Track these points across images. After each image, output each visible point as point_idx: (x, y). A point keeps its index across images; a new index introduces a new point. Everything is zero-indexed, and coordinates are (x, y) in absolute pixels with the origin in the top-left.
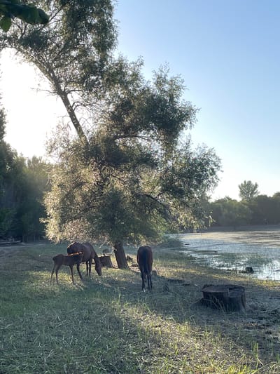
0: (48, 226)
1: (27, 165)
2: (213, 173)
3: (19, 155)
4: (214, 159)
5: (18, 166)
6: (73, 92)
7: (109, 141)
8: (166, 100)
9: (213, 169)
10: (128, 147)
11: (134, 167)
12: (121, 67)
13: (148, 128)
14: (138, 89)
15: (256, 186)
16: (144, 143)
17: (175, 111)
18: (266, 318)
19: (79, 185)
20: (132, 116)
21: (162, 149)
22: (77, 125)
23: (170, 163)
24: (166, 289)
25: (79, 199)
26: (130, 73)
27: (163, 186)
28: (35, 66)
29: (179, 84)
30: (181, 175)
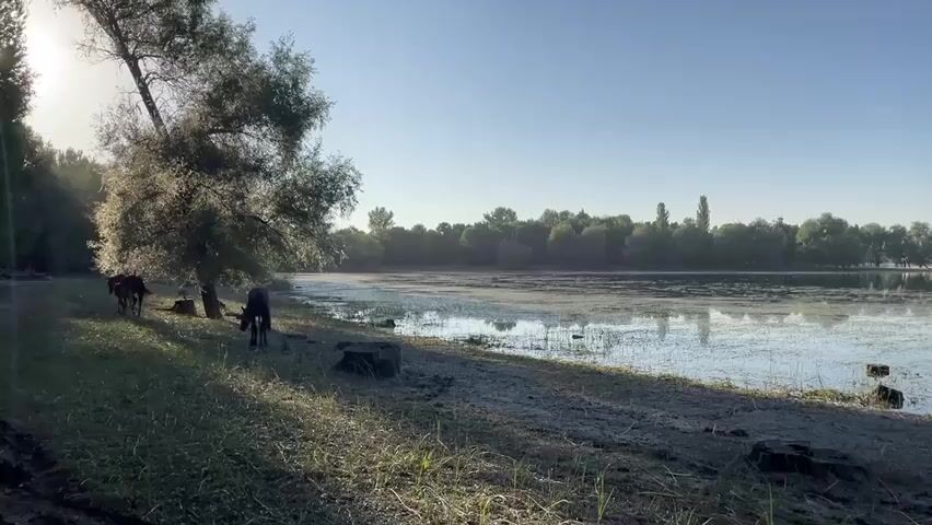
0: (100, 253)
1: (58, 162)
2: (350, 192)
3: (45, 146)
4: (351, 173)
5: (43, 161)
6: (148, 59)
7: (201, 135)
8: (287, 85)
9: (350, 188)
10: (228, 147)
11: (238, 175)
12: (222, 30)
13: (260, 123)
14: (249, 64)
15: (391, 214)
16: (253, 143)
17: (299, 101)
18: (429, 387)
19: (152, 196)
20: (237, 103)
21: (279, 154)
22: (152, 108)
23: (289, 175)
24: (285, 348)
25: (150, 216)
26: (236, 40)
27: (279, 204)
28: (87, 12)
29: (307, 64)
30: (305, 192)
